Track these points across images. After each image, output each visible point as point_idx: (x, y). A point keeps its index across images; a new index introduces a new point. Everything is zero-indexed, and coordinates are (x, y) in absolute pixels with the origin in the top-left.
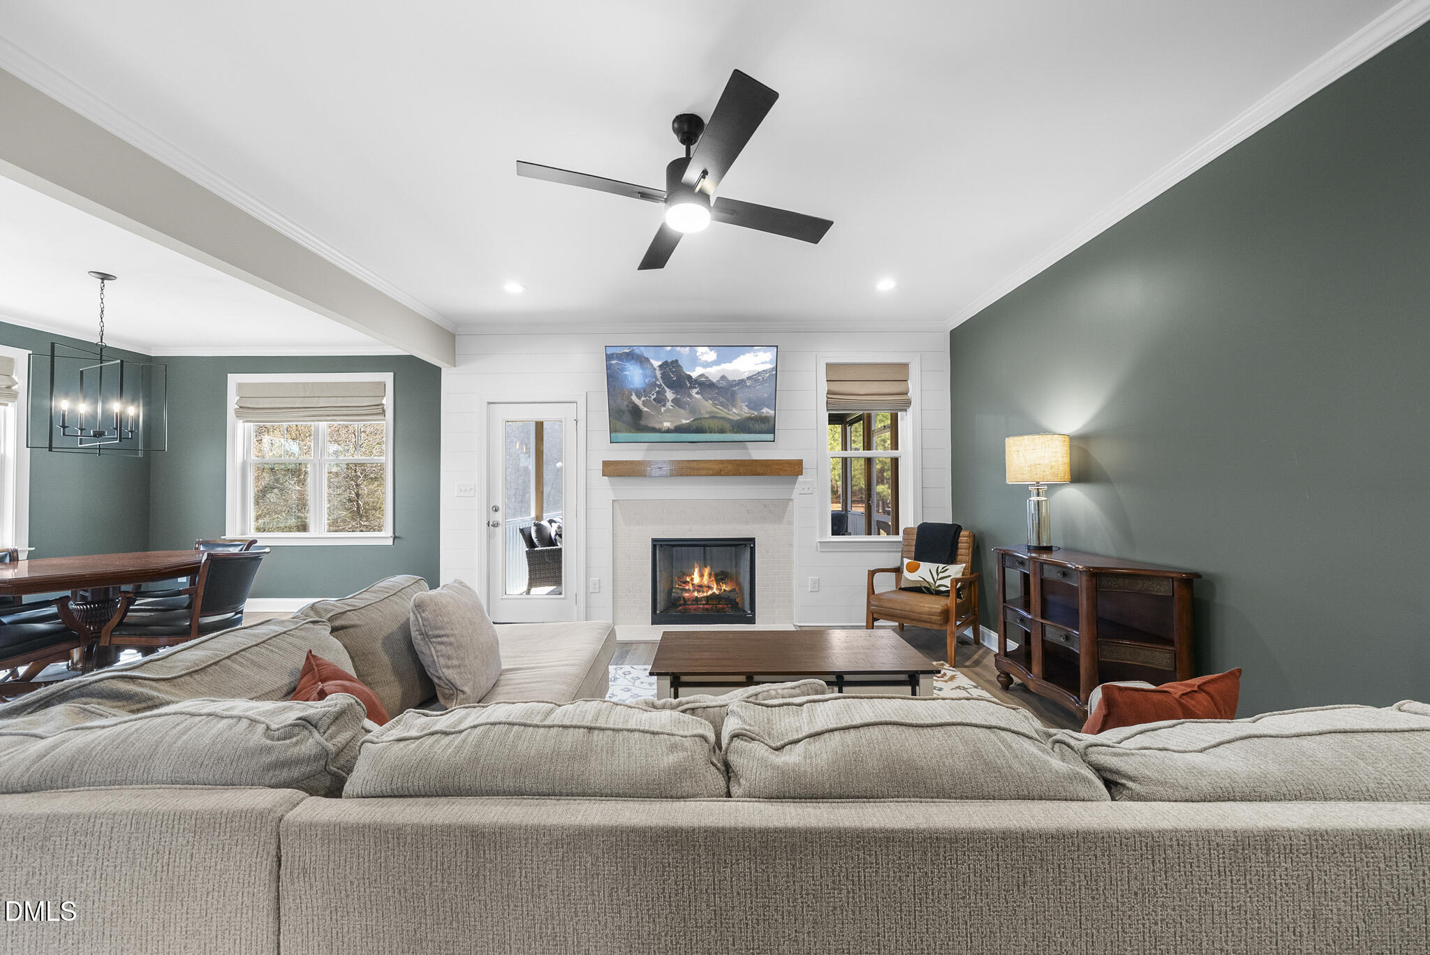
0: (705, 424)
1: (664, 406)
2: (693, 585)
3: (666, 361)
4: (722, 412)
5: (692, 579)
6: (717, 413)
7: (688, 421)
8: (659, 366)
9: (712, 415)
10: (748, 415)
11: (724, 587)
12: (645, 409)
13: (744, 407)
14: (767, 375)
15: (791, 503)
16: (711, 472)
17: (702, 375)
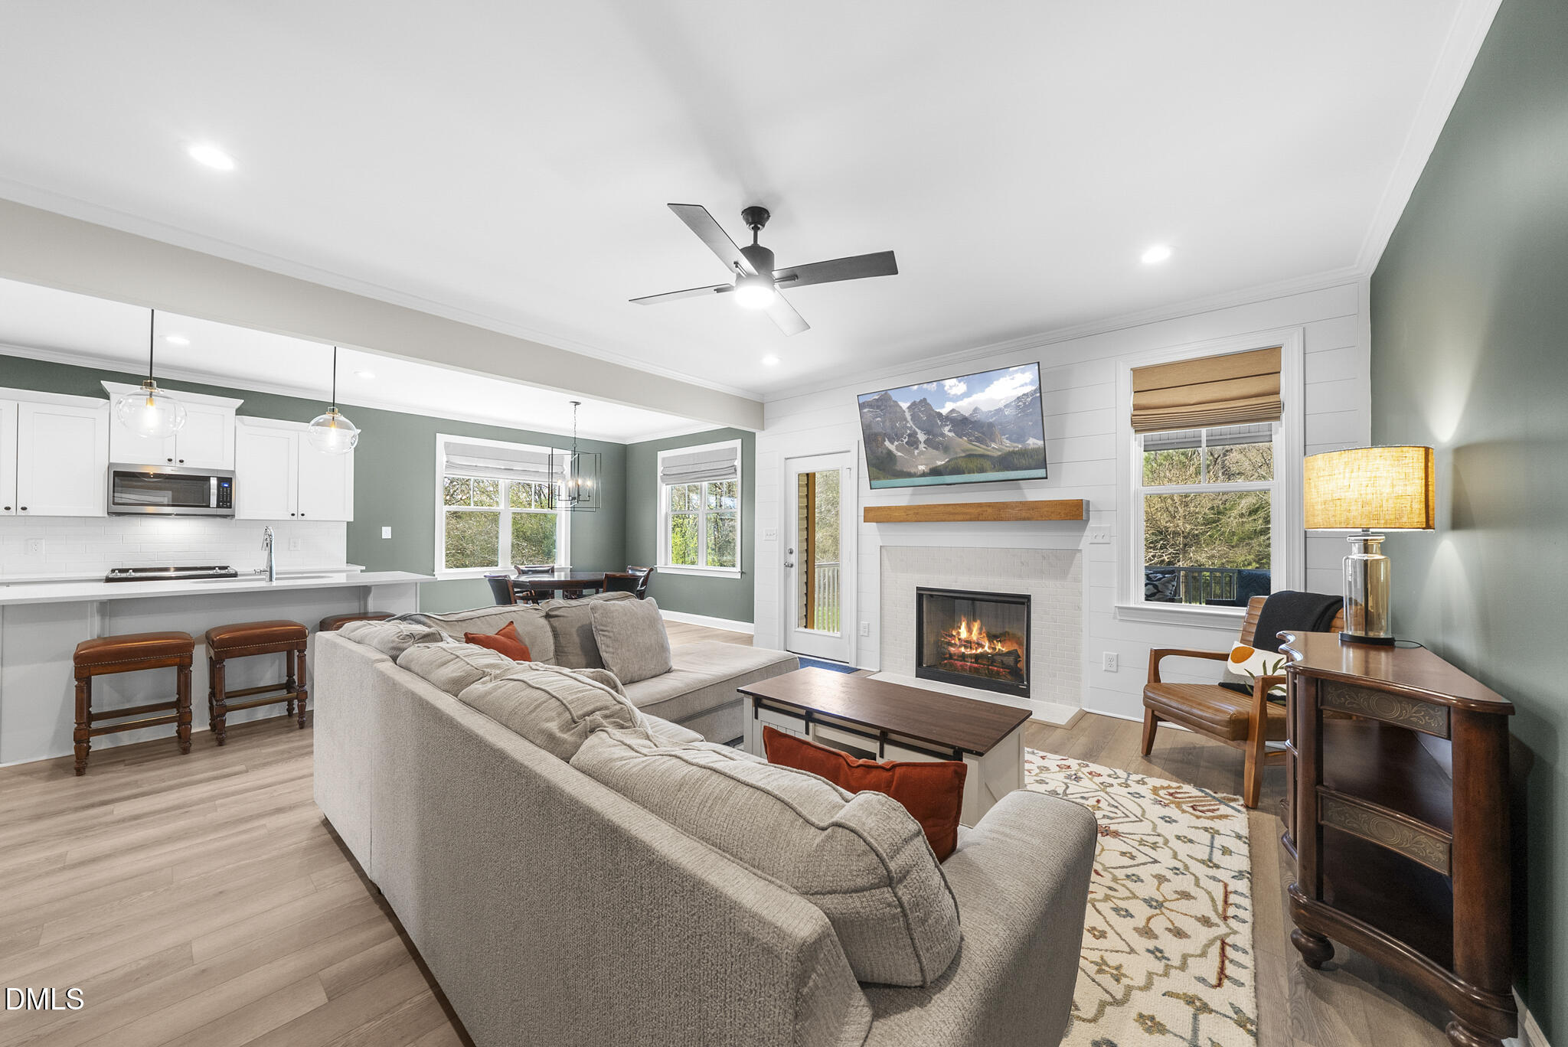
0: (962, 464)
1: (917, 448)
2: (959, 639)
3: (915, 402)
4: (980, 449)
5: (959, 633)
6: (975, 450)
7: (943, 463)
8: (908, 408)
9: (968, 453)
10: (1011, 449)
11: (999, 646)
12: (899, 454)
13: (1005, 440)
14: (1029, 399)
15: (1078, 555)
16: (968, 517)
17: (953, 411)
